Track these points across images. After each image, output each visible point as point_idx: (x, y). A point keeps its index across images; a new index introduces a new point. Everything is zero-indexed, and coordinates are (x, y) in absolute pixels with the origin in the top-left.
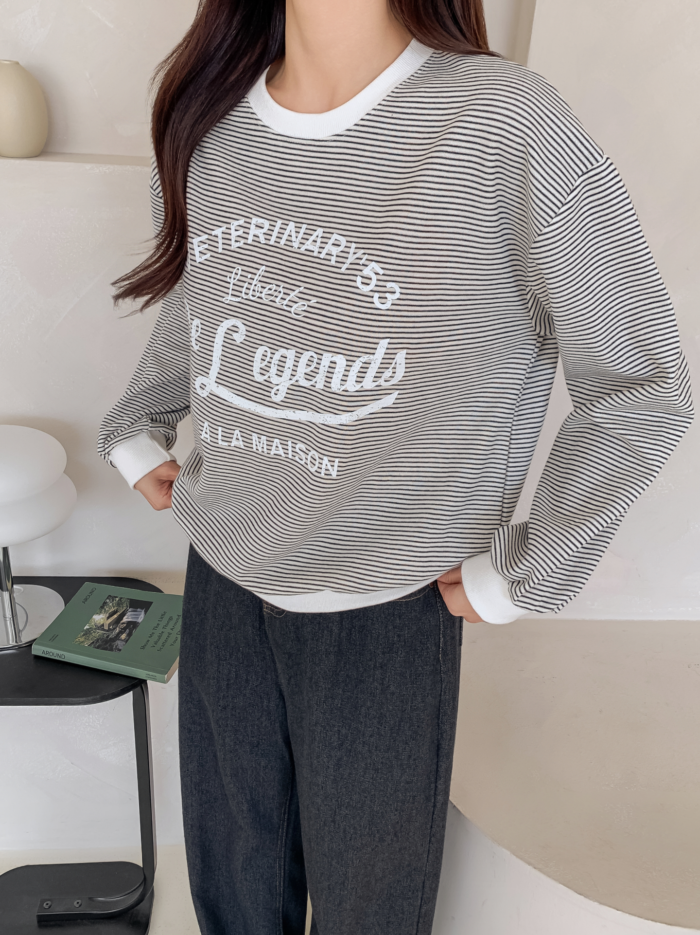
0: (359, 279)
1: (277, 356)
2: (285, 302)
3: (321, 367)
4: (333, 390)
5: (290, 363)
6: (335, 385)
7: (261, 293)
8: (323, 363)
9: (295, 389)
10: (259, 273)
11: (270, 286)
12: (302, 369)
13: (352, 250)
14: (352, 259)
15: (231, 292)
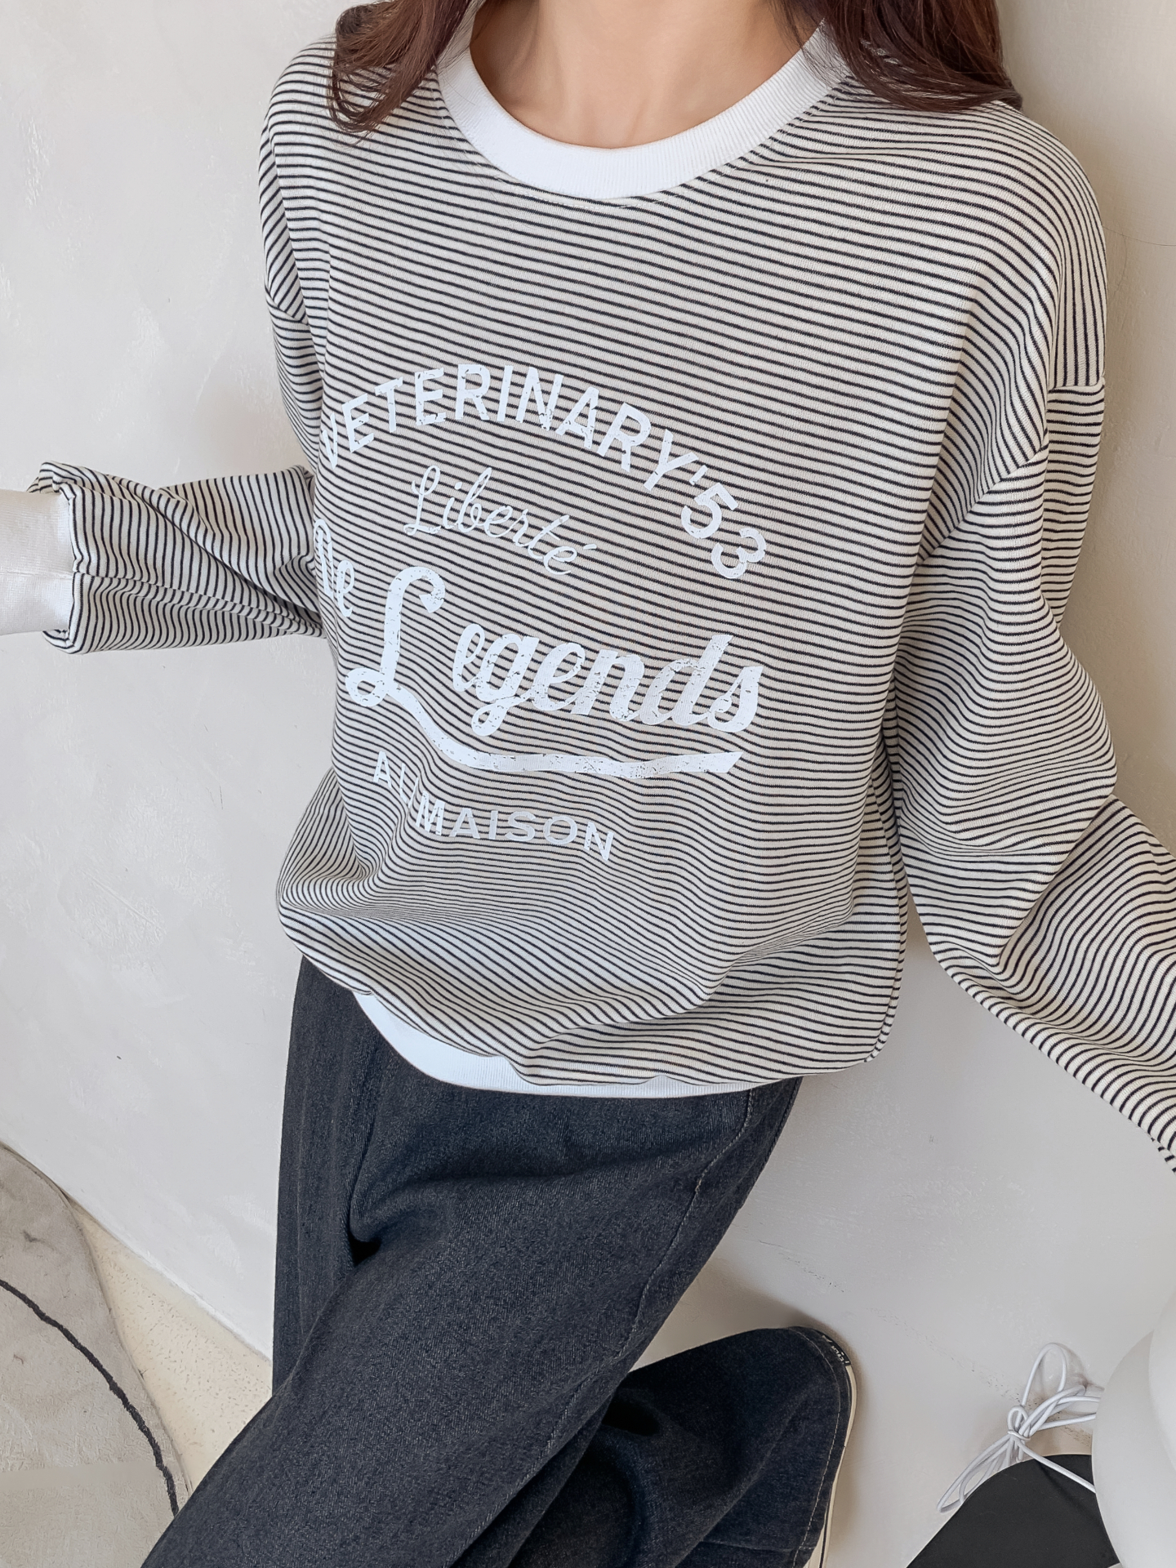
13: (667, 447)
14: (666, 465)
15: (419, 514)
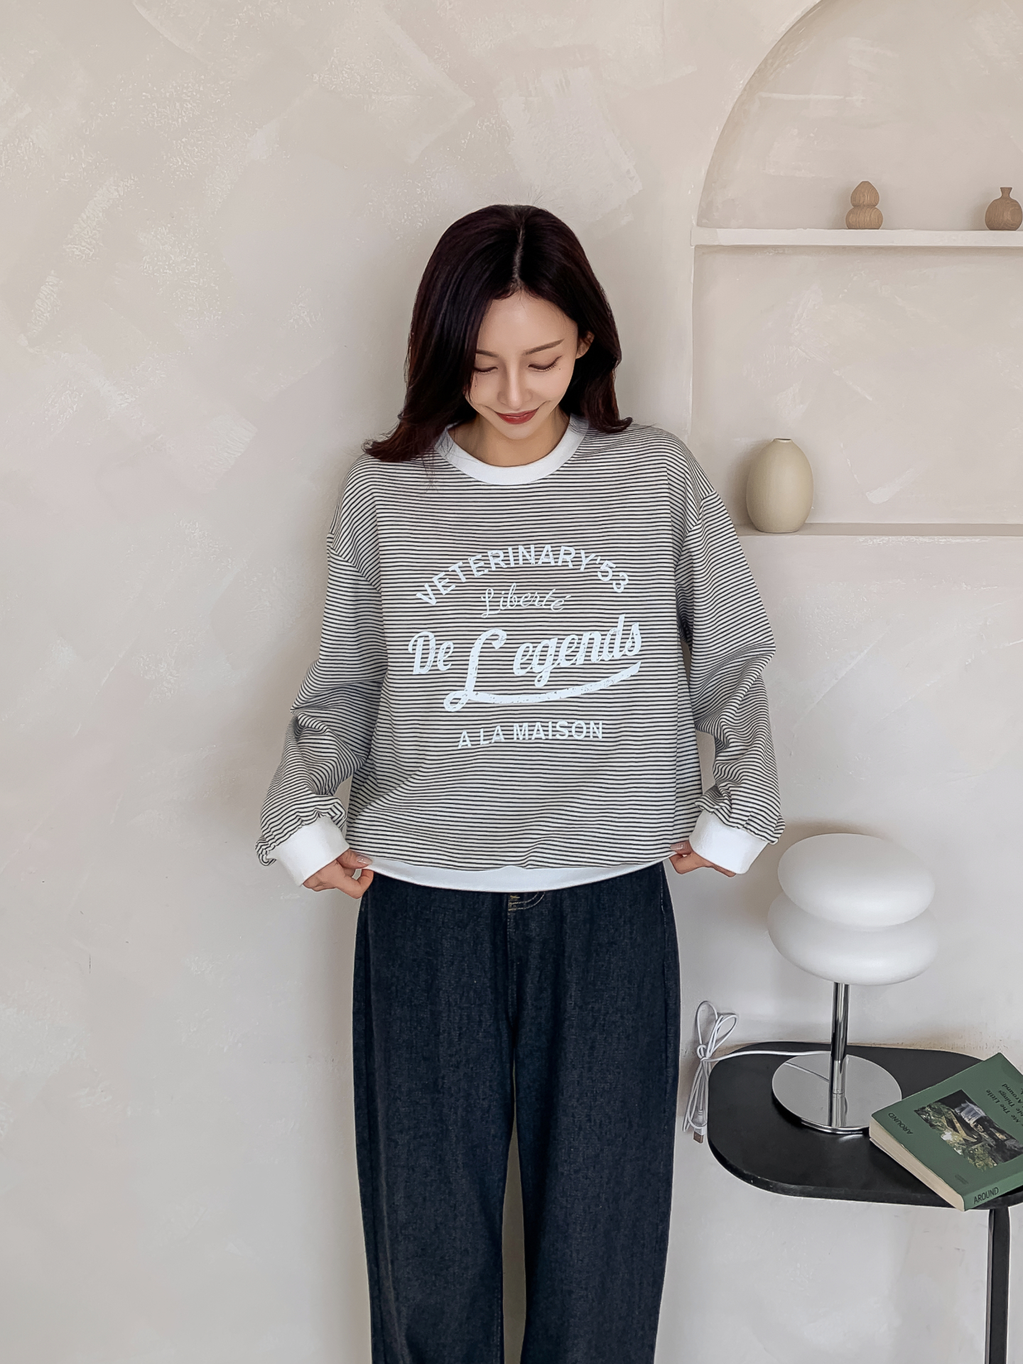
0: (599, 574)
1: (540, 647)
2: (543, 603)
3: (581, 646)
4: (593, 662)
5: (551, 651)
6: (594, 658)
7: (518, 601)
8: (582, 642)
9: (558, 671)
10: (512, 588)
11: (526, 595)
12: (564, 651)
13: (583, 555)
14: (585, 561)
15: (488, 608)
